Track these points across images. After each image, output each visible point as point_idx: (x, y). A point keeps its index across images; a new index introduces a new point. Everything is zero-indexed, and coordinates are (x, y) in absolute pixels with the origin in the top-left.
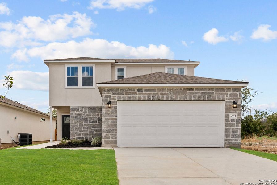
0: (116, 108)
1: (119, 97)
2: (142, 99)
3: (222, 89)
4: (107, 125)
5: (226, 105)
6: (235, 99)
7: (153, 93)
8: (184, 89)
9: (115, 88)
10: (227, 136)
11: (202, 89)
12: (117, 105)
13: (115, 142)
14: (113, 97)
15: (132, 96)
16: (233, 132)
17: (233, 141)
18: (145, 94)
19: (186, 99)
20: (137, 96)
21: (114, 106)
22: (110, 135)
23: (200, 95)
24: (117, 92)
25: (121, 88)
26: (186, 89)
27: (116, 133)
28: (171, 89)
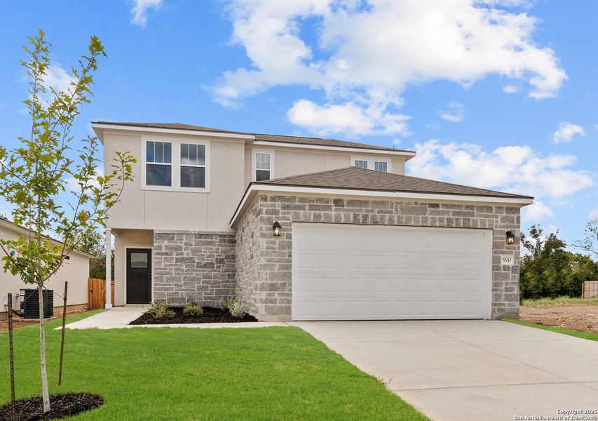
0: (289, 237)
1: (297, 215)
2: (342, 221)
3: (488, 208)
4: (270, 273)
5: (494, 238)
6: (510, 226)
7: (364, 209)
8: (421, 204)
9: (288, 196)
10: (496, 297)
11: (455, 205)
12: (291, 230)
13: (288, 311)
14: (284, 213)
15: (322, 213)
16: (507, 290)
17: (507, 306)
18: (349, 210)
19: (425, 225)
20: (333, 213)
21: (285, 233)
22: (276, 296)
23: (451, 217)
24: (292, 204)
25: (301, 196)
26: (425, 204)
27: (290, 290)
28: (399, 202)
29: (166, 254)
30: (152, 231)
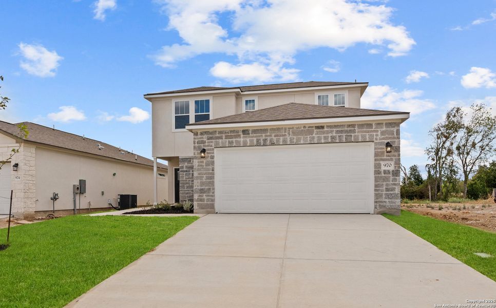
0: (212, 157)
1: (217, 143)
2: (248, 145)
3: (369, 125)
4: (200, 182)
5: (375, 149)
6: (390, 138)
7: (264, 135)
8: (309, 127)
9: (211, 131)
10: (377, 196)
11: (338, 126)
12: (213, 153)
13: (212, 206)
14: (209, 142)
15: (234, 140)
16: (387, 190)
17: (388, 203)
18: (252, 137)
19: (312, 142)
20: (242, 139)
21: (210, 155)
22: (205, 197)
23: (334, 135)
24: (214, 136)
25: (219, 130)
26: (312, 127)
27: (213, 193)
28: (291, 128)
29: (186, 171)
30: (178, 157)
